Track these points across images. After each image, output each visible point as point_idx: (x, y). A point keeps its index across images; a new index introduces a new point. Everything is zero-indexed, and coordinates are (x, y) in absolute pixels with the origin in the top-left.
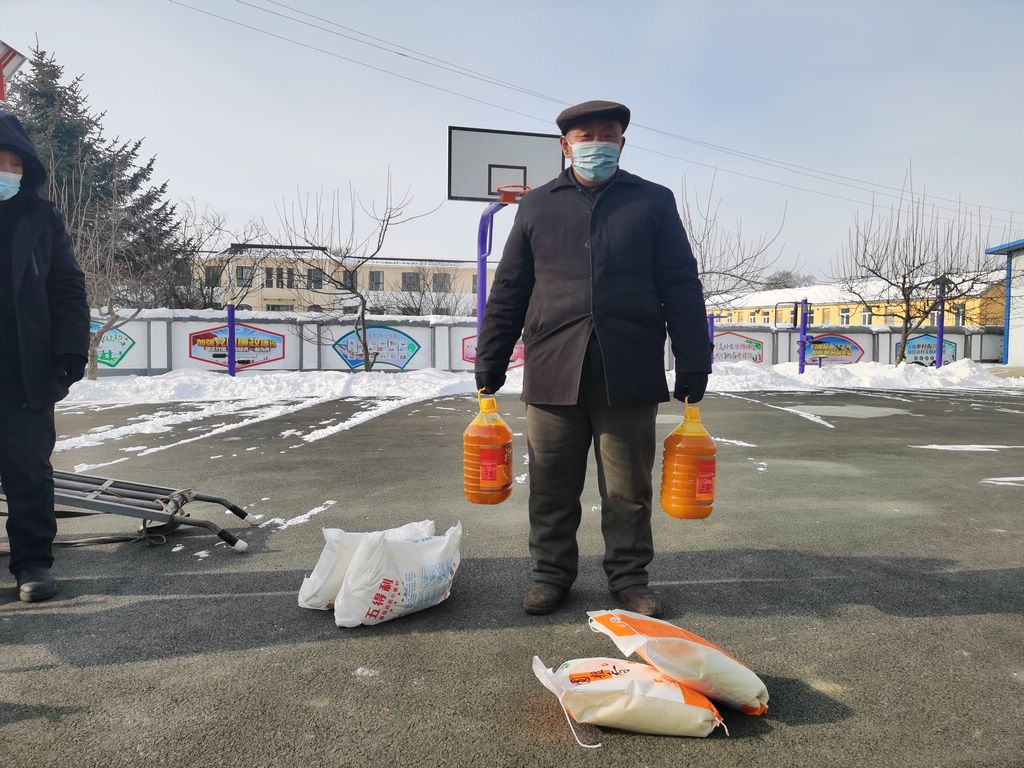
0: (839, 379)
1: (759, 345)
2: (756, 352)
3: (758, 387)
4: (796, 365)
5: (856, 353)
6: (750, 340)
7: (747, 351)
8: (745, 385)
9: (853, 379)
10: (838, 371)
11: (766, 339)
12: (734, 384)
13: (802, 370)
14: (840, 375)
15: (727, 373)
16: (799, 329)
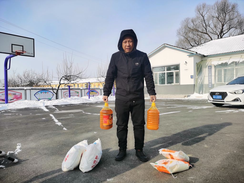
0: (98, 99)
1: (78, 93)
2: (77, 94)
3: (84, 102)
4: (88, 97)
5: (97, 94)
6: (76, 92)
7: (75, 94)
8: (80, 102)
9: (100, 99)
10: (97, 98)
11: (79, 91)
12: (78, 102)
13: (89, 98)
14: (98, 98)
15: (75, 100)
16: (88, 89)
